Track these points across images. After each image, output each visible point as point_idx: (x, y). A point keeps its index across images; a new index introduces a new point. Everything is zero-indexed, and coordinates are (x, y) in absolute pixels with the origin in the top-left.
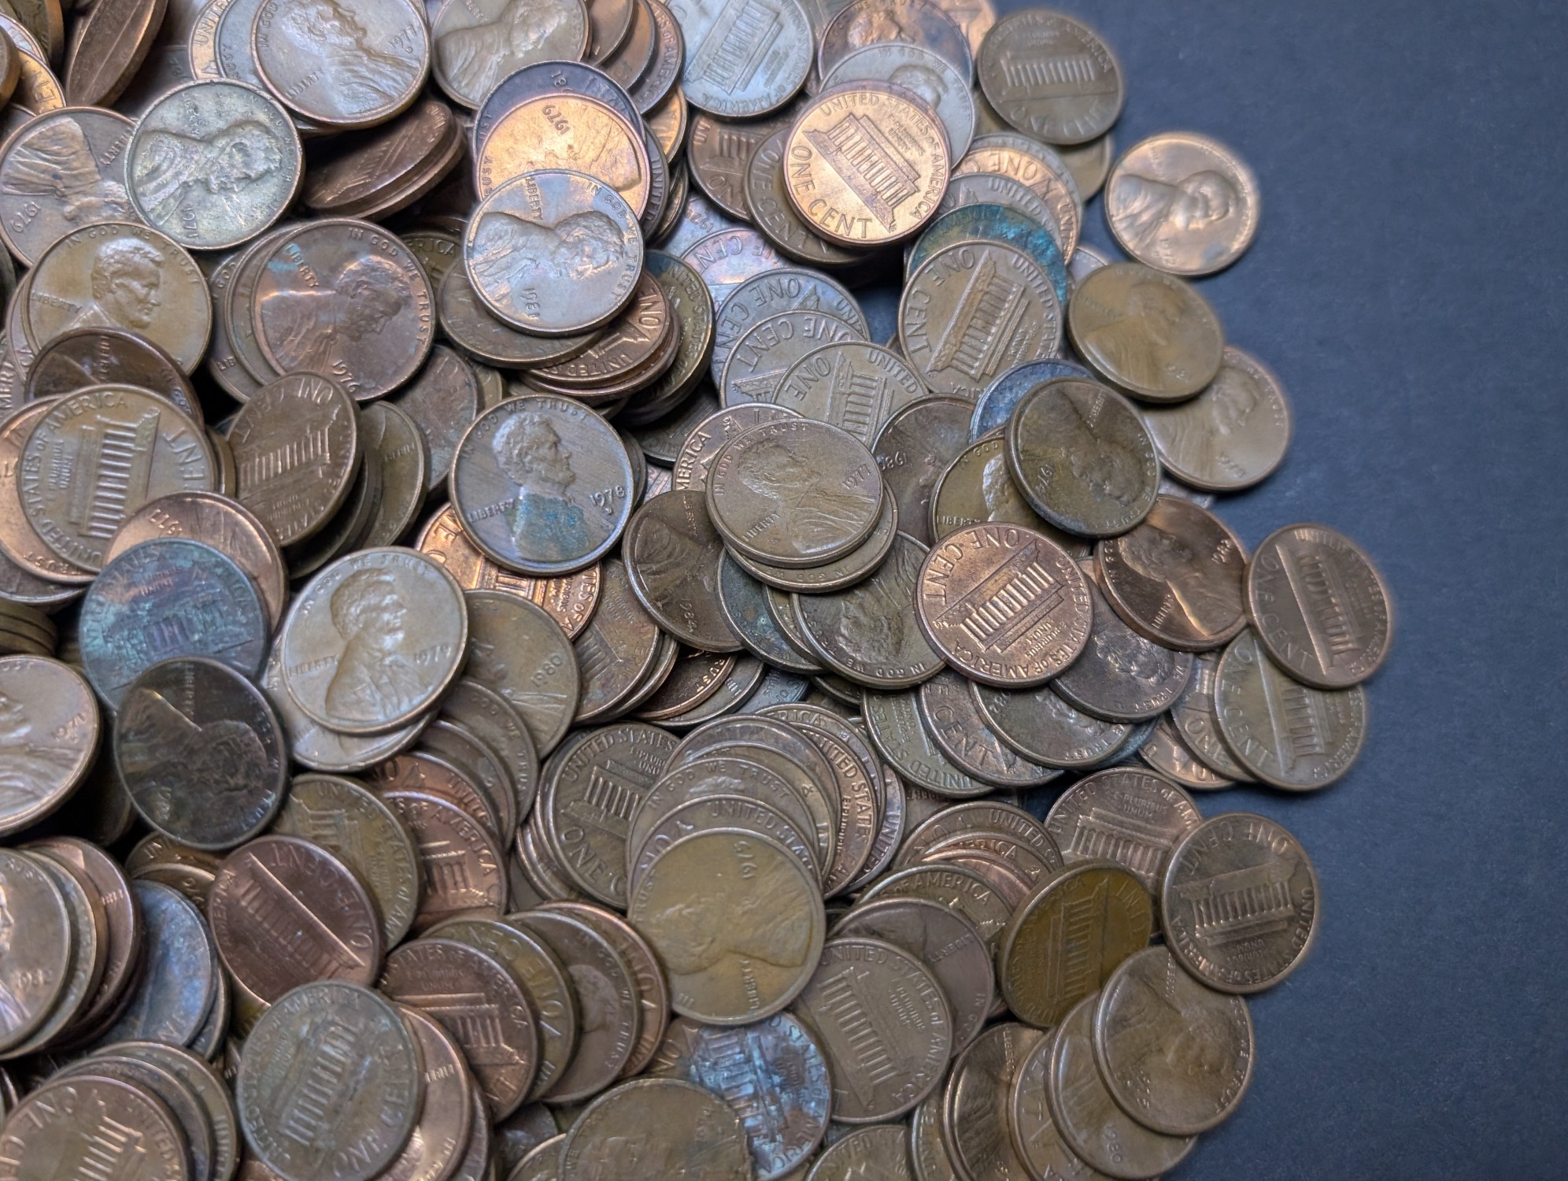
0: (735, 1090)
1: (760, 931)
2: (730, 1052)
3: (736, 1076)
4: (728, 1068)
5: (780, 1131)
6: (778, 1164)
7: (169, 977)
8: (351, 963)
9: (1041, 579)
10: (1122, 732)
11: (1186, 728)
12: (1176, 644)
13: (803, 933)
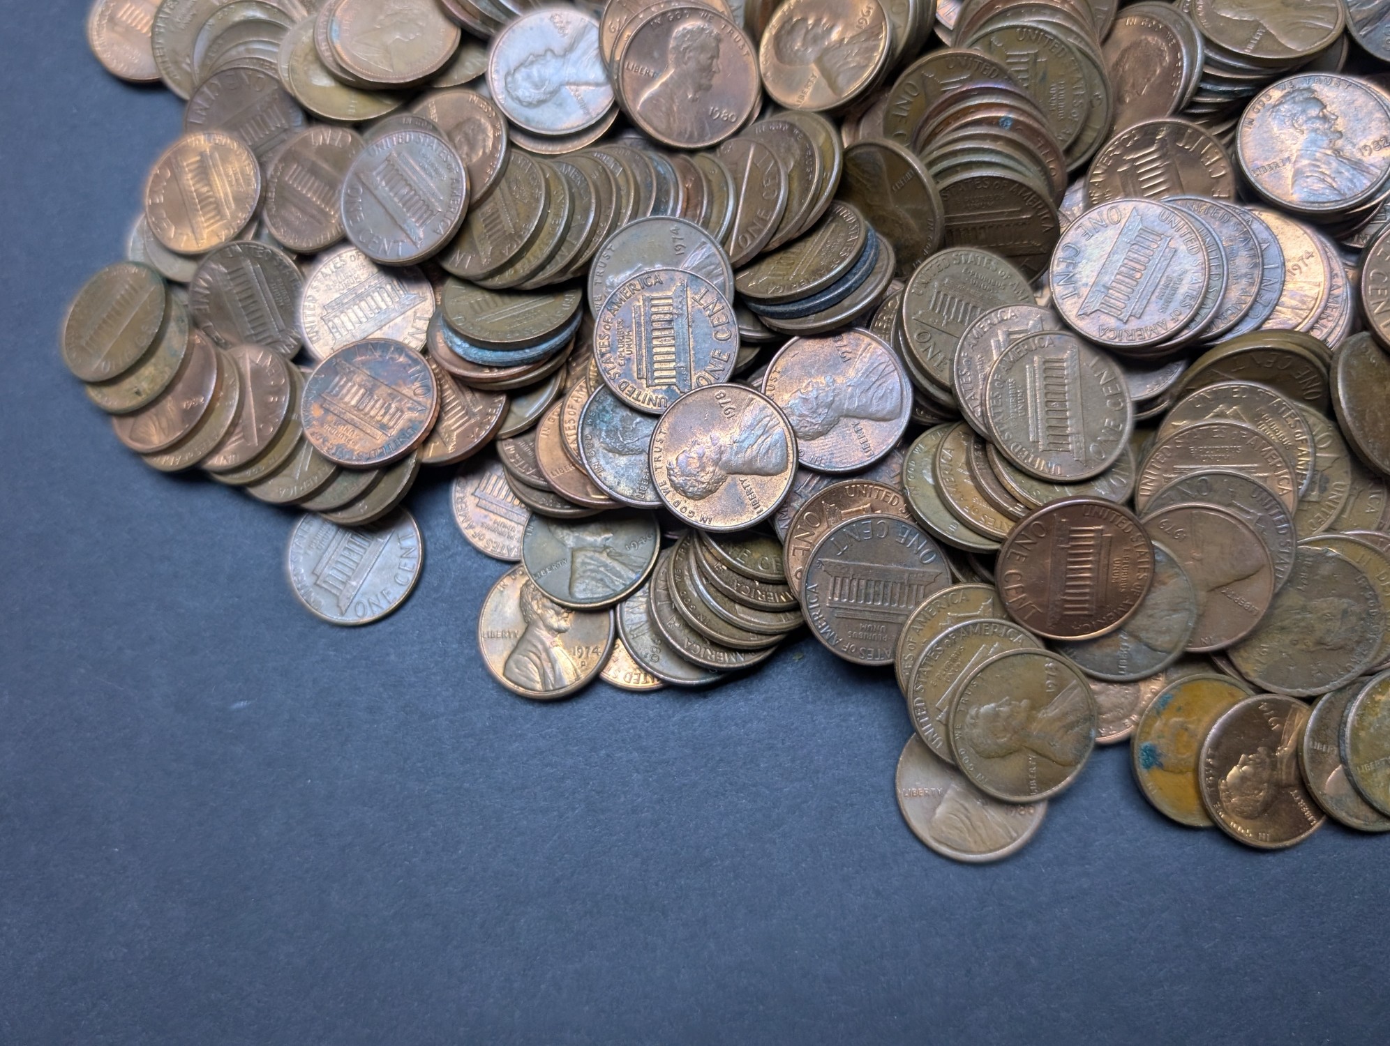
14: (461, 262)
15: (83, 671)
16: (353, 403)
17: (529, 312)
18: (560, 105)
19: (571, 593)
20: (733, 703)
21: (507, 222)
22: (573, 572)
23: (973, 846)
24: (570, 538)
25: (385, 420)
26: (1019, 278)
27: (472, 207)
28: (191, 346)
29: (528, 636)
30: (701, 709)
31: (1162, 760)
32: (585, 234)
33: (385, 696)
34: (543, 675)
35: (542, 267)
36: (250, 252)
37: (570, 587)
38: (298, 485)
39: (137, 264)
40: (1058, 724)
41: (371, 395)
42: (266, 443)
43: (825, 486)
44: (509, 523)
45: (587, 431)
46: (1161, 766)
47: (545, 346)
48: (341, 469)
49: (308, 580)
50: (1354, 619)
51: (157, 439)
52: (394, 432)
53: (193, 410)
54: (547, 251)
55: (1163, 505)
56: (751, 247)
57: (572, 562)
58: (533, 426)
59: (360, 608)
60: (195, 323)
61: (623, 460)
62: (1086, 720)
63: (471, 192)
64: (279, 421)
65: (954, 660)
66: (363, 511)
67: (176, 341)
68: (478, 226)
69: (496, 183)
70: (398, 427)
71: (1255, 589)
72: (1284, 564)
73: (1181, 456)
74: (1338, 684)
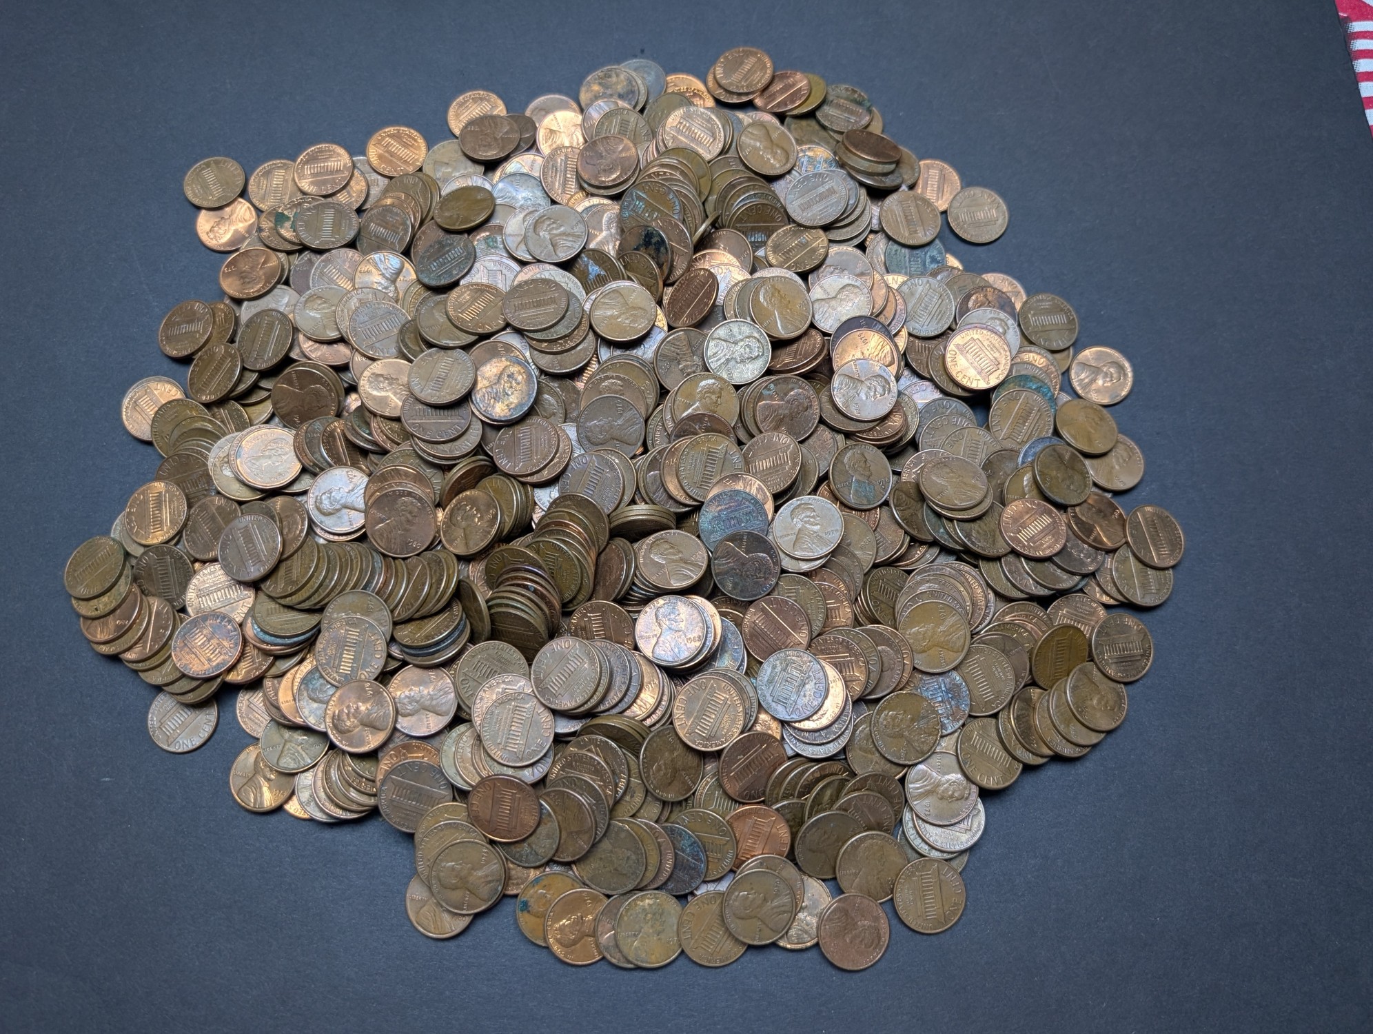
0: (935, 700)
1: (947, 638)
2: (932, 685)
3: (935, 694)
4: (932, 691)
5: (951, 715)
6: (950, 728)
8: (799, 643)
9: (1047, 520)
10: (1077, 578)
11: (1102, 581)
12: (1098, 547)
13: (962, 641)
14: (268, 586)
15: (31, 744)
16: (199, 644)
17: (294, 620)
18: (339, 518)
19: (278, 763)
20: (345, 835)
21: (295, 573)
22: (282, 752)
23: (433, 930)
24: (287, 734)
25: (211, 657)
26: (523, 661)
27: (280, 561)
28: (130, 592)
29: (254, 778)
30: (328, 834)
31: (530, 909)
32: (327, 591)
33: (178, 791)
34: (255, 799)
35: (304, 601)
36: (170, 552)
37: (278, 759)
38: (163, 678)
39: (114, 540)
40: (483, 880)
41: (209, 641)
42: (152, 653)
43: (406, 741)
44: (261, 719)
45: (302, 687)
46: (529, 912)
47: (296, 639)
48: (184, 676)
49: (156, 725)
50: (631, 862)
51: (101, 637)
52: (214, 664)
53: (122, 626)
54: (308, 594)
55: (555, 787)
56: (404, 616)
57: (283, 747)
58: (282, 675)
59: (178, 744)
60: (135, 579)
61: (315, 705)
62: (497, 881)
63: (282, 553)
64: (161, 643)
65: (441, 838)
66: (190, 698)
67: (123, 587)
68: (282, 572)
69: (296, 551)
70: (217, 662)
71: (586, 837)
72: (601, 828)
73: (569, 765)
74: (621, 891)
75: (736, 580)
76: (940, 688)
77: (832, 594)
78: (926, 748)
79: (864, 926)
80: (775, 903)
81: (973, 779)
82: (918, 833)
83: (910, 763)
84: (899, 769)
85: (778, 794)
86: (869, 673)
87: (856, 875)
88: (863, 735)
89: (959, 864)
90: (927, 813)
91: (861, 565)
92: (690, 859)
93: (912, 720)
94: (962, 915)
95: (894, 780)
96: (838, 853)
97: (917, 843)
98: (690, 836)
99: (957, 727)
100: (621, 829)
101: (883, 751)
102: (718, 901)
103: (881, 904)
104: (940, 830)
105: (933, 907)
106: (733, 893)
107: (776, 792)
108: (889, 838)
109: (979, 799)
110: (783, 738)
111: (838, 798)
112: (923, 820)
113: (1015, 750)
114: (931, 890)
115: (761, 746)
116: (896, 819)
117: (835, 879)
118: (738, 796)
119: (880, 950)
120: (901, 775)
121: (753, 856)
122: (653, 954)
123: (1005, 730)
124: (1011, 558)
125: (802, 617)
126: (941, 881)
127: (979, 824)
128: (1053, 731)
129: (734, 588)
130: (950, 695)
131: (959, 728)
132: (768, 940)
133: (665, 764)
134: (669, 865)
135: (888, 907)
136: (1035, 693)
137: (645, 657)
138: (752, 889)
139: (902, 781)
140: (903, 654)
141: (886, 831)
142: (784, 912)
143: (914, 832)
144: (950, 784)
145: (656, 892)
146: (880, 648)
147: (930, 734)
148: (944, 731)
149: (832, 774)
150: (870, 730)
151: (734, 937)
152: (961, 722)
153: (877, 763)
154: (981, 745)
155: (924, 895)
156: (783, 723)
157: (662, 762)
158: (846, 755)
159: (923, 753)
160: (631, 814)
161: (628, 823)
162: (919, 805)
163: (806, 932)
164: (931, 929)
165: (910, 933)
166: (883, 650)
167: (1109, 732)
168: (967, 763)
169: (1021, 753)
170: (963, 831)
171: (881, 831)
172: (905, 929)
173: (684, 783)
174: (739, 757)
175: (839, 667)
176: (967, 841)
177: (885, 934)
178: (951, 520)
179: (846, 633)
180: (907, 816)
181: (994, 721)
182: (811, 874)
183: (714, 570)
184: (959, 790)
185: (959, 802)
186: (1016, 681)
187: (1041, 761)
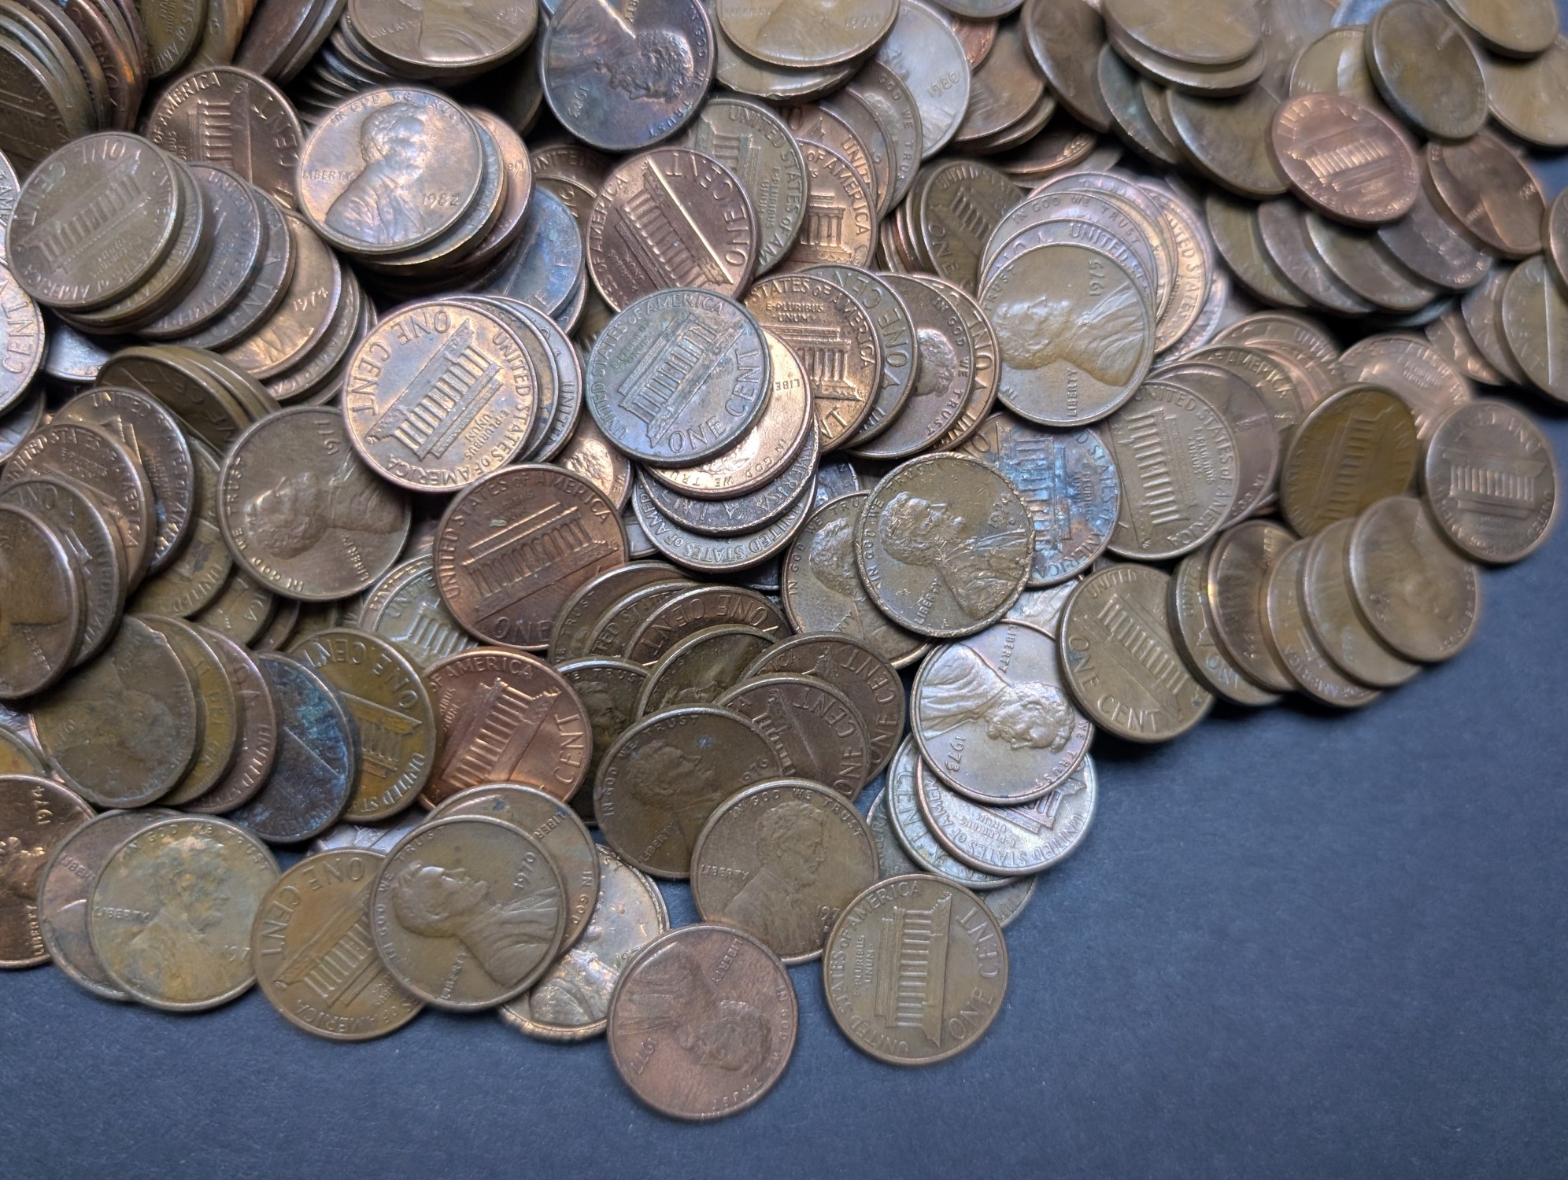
0: (1031, 493)
1: (1094, 345)
2: (1034, 457)
3: (1034, 481)
4: (1029, 471)
5: (1063, 540)
6: (1054, 571)
7: (538, 263)
8: (720, 279)
9: (1380, 151)
10: (1424, 295)
11: (1473, 323)
12: (1480, 243)
13: (1130, 358)
50: (163, 732)
55: (5, 500)
71: (51, 642)
72: (95, 628)
73: (52, 452)
74: (126, 800)
75: (596, 94)
76: (1050, 467)
77: (834, 176)
78: (982, 605)
79: (733, 1013)
80: (511, 911)
81: (1086, 703)
82: (920, 810)
83: (936, 633)
84: (905, 644)
85: (583, 641)
86: (881, 387)
87: (741, 882)
88: (833, 542)
89: (1008, 906)
90: (954, 765)
91: (920, 135)
92: (315, 754)
93: (965, 530)
94: (988, 1033)
95: (885, 664)
96: (706, 819)
97: (913, 833)
98: (322, 697)
99: (1071, 571)
100: (148, 642)
101: (877, 589)
102: (368, 879)
103: (789, 966)
104: (975, 811)
105: (919, 1000)
106: (404, 864)
107: (579, 635)
108: (844, 807)
109: (1088, 760)
110: (628, 505)
111: (735, 679)
112: (940, 781)
113: (1203, 655)
114: (924, 957)
115: (562, 508)
116: (873, 766)
117: (686, 882)
118: (477, 623)
119: (762, 1080)
120: (907, 659)
121: (482, 782)
122: (174, 976)
123: (1189, 604)
124: (1281, 211)
125: (738, 210)
126: (951, 940)
127: (1078, 817)
128: (1302, 635)
129: (587, 112)
130: (1071, 491)
131: (1075, 577)
132: (476, 999)
133: (295, 500)
134: (255, 765)
135: (805, 979)
136: (1271, 535)
137: (309, 224)
138: (458, 863)
139: (908, 674)
140: (977, 358)
141: (841, 788)
142: (531, 938)
143: (912, 805)
144: (1024, 706)
145: (220, 822)
146: (923, 333)
147: (1001, 573)
148: (1037, 576)
149: (734, 621)
150: (854, 535)
151: (391, 979)
152: (1084, 563)
153: (852, 617)
154: (1121, 626)
155: (903, 967)
156: (639, 467)
157: (285, 492)
158: (779, 583)
159: (974, 615)
160: (188, 612)
161: (173, 631)
162: (936, 743)
163: (582, 1001)
164: (902, 1054)
165: (848, 1053)
166: (930, 341)
167: (1429, 667)
168: (1078, 660)
169: (1214, 665)
170: (1033, 826)
171: (830, 785)
172: (836, 1040)
173: (342, 561)
174: (494, 522)
175: (810, 356)
176: (1039, 852)
177: (782, 1042)
178: (1160, 85)
179: (846, 278)
180: (903, 763)
181: (1162, 578)
182: (628, 857)
183: (546, 58)
184: (1045, 724)
185: (1039, 754)
186: (1240, 496)
187: (1257, 697)
